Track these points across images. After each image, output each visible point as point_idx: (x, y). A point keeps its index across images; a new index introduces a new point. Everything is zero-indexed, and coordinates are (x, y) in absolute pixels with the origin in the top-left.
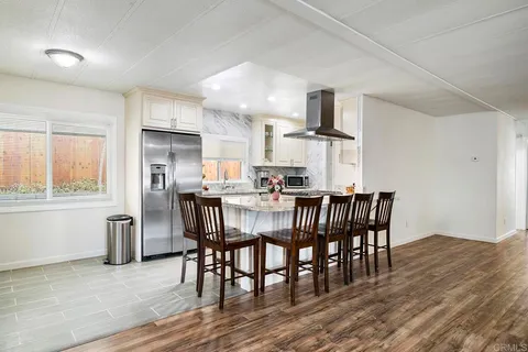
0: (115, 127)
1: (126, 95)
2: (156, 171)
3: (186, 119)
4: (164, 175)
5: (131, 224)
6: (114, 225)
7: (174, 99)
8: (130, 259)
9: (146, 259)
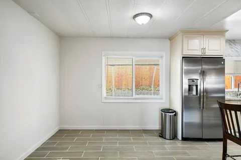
0: (164, 59)
1: (171, 38)
2: (192, 83)
3: (213, 47)
4: (197, 86)
5: (175, 115)
6: (165, 115)
7: (203, 35)
8: (174, 137)
9: (184, 139)
